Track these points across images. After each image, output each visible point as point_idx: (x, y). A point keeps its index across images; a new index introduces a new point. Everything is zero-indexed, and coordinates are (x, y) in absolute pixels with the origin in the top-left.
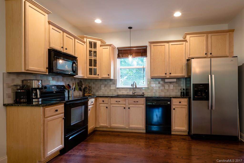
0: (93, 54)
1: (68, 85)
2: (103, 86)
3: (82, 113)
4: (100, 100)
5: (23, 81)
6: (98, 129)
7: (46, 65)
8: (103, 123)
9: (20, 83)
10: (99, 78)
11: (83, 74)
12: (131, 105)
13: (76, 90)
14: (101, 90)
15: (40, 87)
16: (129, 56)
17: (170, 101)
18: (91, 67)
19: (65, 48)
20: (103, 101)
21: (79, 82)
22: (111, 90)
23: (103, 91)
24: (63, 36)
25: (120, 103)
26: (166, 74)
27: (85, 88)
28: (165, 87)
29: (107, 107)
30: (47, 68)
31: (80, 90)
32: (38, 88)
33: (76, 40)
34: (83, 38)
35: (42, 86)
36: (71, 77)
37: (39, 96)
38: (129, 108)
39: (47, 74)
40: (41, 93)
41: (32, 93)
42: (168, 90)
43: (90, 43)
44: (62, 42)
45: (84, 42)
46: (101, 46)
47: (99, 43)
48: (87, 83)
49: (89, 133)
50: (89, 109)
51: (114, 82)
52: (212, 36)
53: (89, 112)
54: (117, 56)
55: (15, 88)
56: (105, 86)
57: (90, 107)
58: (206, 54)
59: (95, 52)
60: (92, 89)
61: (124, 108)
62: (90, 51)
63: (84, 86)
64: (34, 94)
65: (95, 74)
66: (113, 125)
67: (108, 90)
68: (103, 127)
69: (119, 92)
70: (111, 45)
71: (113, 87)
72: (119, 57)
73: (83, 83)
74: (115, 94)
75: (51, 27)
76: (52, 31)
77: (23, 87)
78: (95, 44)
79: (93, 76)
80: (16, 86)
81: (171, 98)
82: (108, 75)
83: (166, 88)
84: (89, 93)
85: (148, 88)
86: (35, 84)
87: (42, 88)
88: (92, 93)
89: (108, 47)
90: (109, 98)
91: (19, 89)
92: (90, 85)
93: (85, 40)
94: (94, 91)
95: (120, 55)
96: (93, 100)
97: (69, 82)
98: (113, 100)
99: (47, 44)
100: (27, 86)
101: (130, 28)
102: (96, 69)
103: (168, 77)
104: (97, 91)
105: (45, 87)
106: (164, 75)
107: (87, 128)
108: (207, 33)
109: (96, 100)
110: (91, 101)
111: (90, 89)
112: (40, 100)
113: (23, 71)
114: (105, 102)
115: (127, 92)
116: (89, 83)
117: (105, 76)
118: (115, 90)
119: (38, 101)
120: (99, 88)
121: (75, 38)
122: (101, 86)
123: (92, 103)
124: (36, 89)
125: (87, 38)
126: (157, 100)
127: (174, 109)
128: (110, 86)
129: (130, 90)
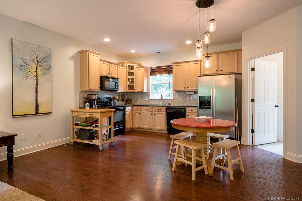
0: (131, 74)
1: (114, 97)
2: (140, 98)
3: (121, 116)
4: (135, 108)
5: (88, 95)
6: (134, 129)
7: (99, 86)
8: (137, 125)
9: (86, 96)
10: (136, 92)
11: (123, 89)
12: (156, 112)
13: (120, 101)
14: (139, 101)
15: (96, 98)
16: (157, 74)
17: (185, 109)
18: (133, 84)
19: (110, 73)
20: (137, 109)
21: (122, 95)
22: (145, 101)
23: (140, 102)
24: (109, 66)
25: (148, 110)
26: (184, 88)
27: (127, 99)
28: (187, 98)
29: (139, 113)
30: (100, 88)
31: (123, 100)
32: (95, 99)
33: (118, 66)
34: (124, 63)
35: (98, 98)
36: (115, 92)
37: (95, 104)
38: (155, 114)
39: (100, 91)
40: (97, 102)
41: (92, 102)
42: (189, 101)
43: (129, 66)
44: (108, 70)
45: (125, 67)
46: (137, 68)
47: (135, 66)
48: (129, 96)
49: (126, 131)
50: (126, 114)
51: (147, 94)
52: (223, 56)
53: (126, 116)
54: (150, 74)
55: (84, 99)
56: (141, 98)
57: (127, 113)
58: (217, 71)
59: (133, 73)
60: (132, 100)
61: (151, 114)
62: (129, 73)
63: (126, 98)
64: (93, 103)
65: (133, 89)
66: (144, 126)
67: (144, 101)
68: (137, 128)
69: (151, 102)
70: (144, 66)
71: (147, 99)
72: (151, 74)
73: (125, 95)
74: (148, 104)
75: (102, 62)
76: (103, 65)
77: (88, 98)
78: (133, 67)
79: (131, 91)
80: (85, 98)
81: (185, 107)
82: (142, 89)
83: (188, 100)
84: (130, 103)
85: (173, 99)
86: (94, 97)
87: (97, 99)
88: (132, 103)
89: (142, 68)
90: (141, 106)
91: (86, 100)
92: (131, 97)
93: (125, 65)
94: (133, 101)
95: (153, 73)
96: (130, 108)
97: (115, 95)
98: (144, 108)
99: (100, 73)
100: (90, 98)
101: (158, 52)
102: (133, 85)
103: (186, 90)
104: (136, 102)
105: (99, 99)
106: (183, 89)
107: (125, 126)
108: (218, 53)
109: (132, 108)
110: (128, 109)
111: (131, 100)
112: (96, 106)
113: (88, 90)
114: (138, 110)
115: (158, 103)
116: (130, 95)
117: (140, 90)
118: (149, 101)
119: (96, 107)
120: (137, 100)
121: (117, 65)
122: (138, 98)
123: (129, 110)
124: (94, 100)
125: (126, 63)
126: (175, 109)
127: (187, 116)
128: (145, 98)
129: (160, 101)
